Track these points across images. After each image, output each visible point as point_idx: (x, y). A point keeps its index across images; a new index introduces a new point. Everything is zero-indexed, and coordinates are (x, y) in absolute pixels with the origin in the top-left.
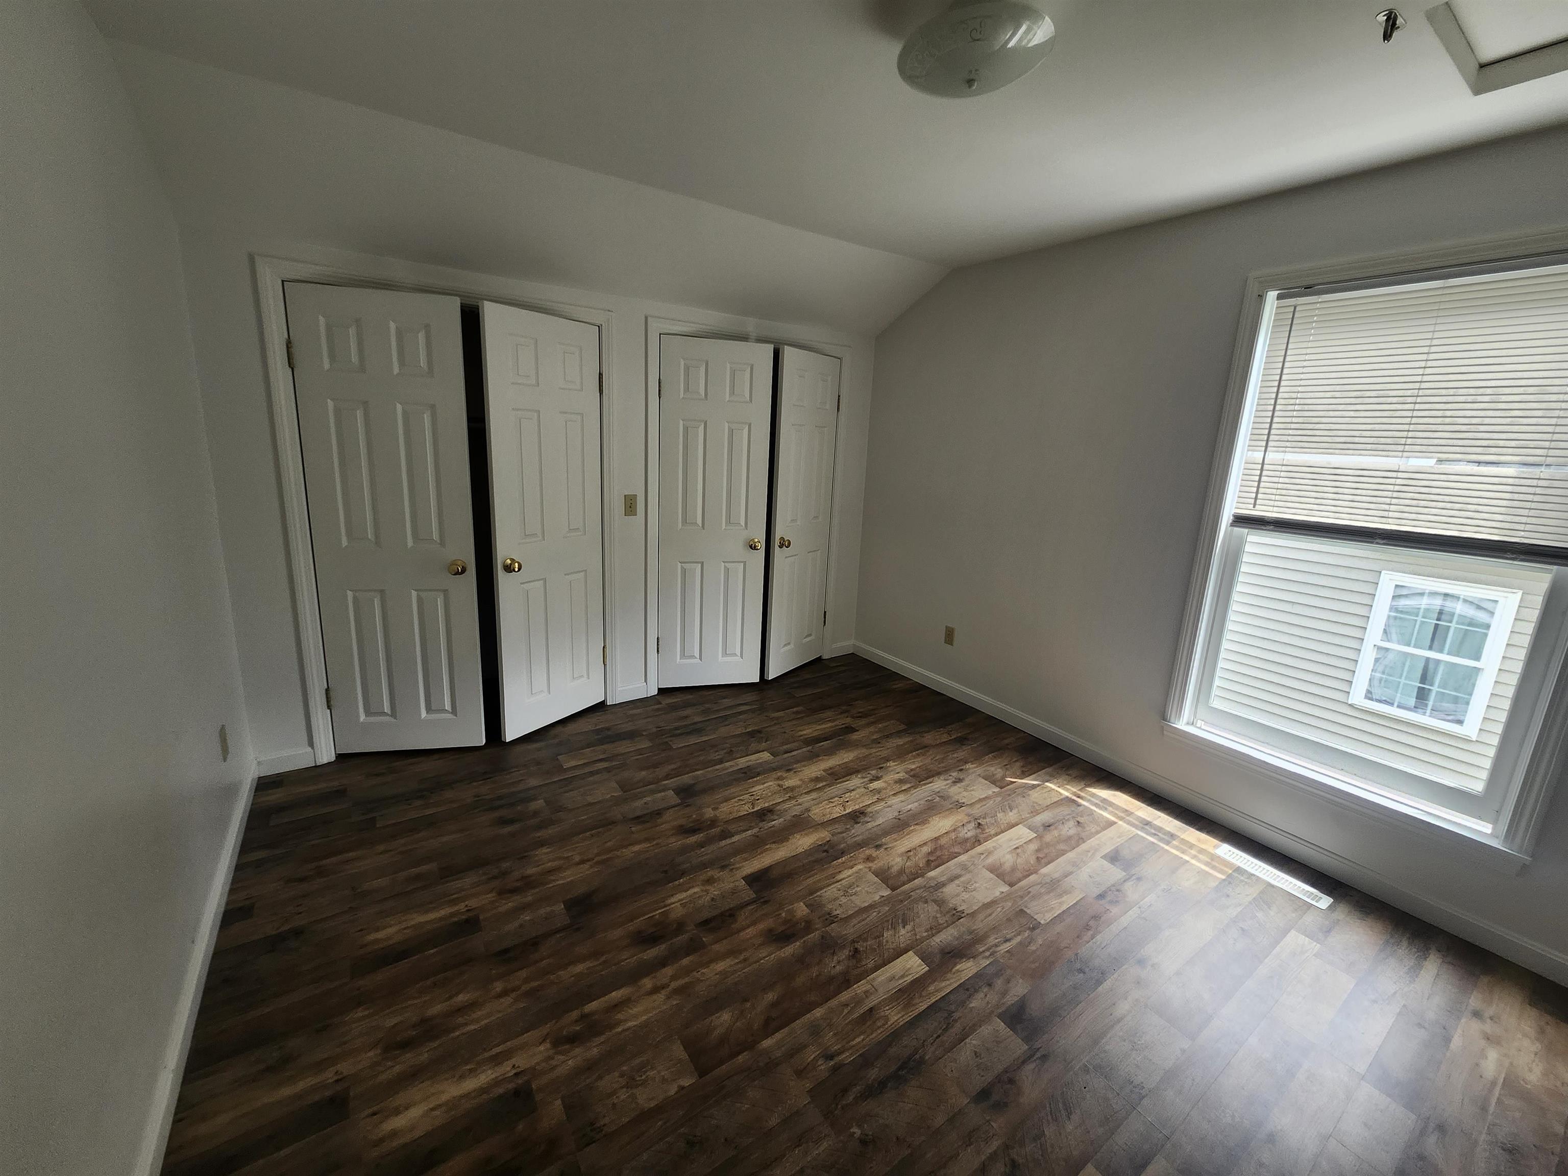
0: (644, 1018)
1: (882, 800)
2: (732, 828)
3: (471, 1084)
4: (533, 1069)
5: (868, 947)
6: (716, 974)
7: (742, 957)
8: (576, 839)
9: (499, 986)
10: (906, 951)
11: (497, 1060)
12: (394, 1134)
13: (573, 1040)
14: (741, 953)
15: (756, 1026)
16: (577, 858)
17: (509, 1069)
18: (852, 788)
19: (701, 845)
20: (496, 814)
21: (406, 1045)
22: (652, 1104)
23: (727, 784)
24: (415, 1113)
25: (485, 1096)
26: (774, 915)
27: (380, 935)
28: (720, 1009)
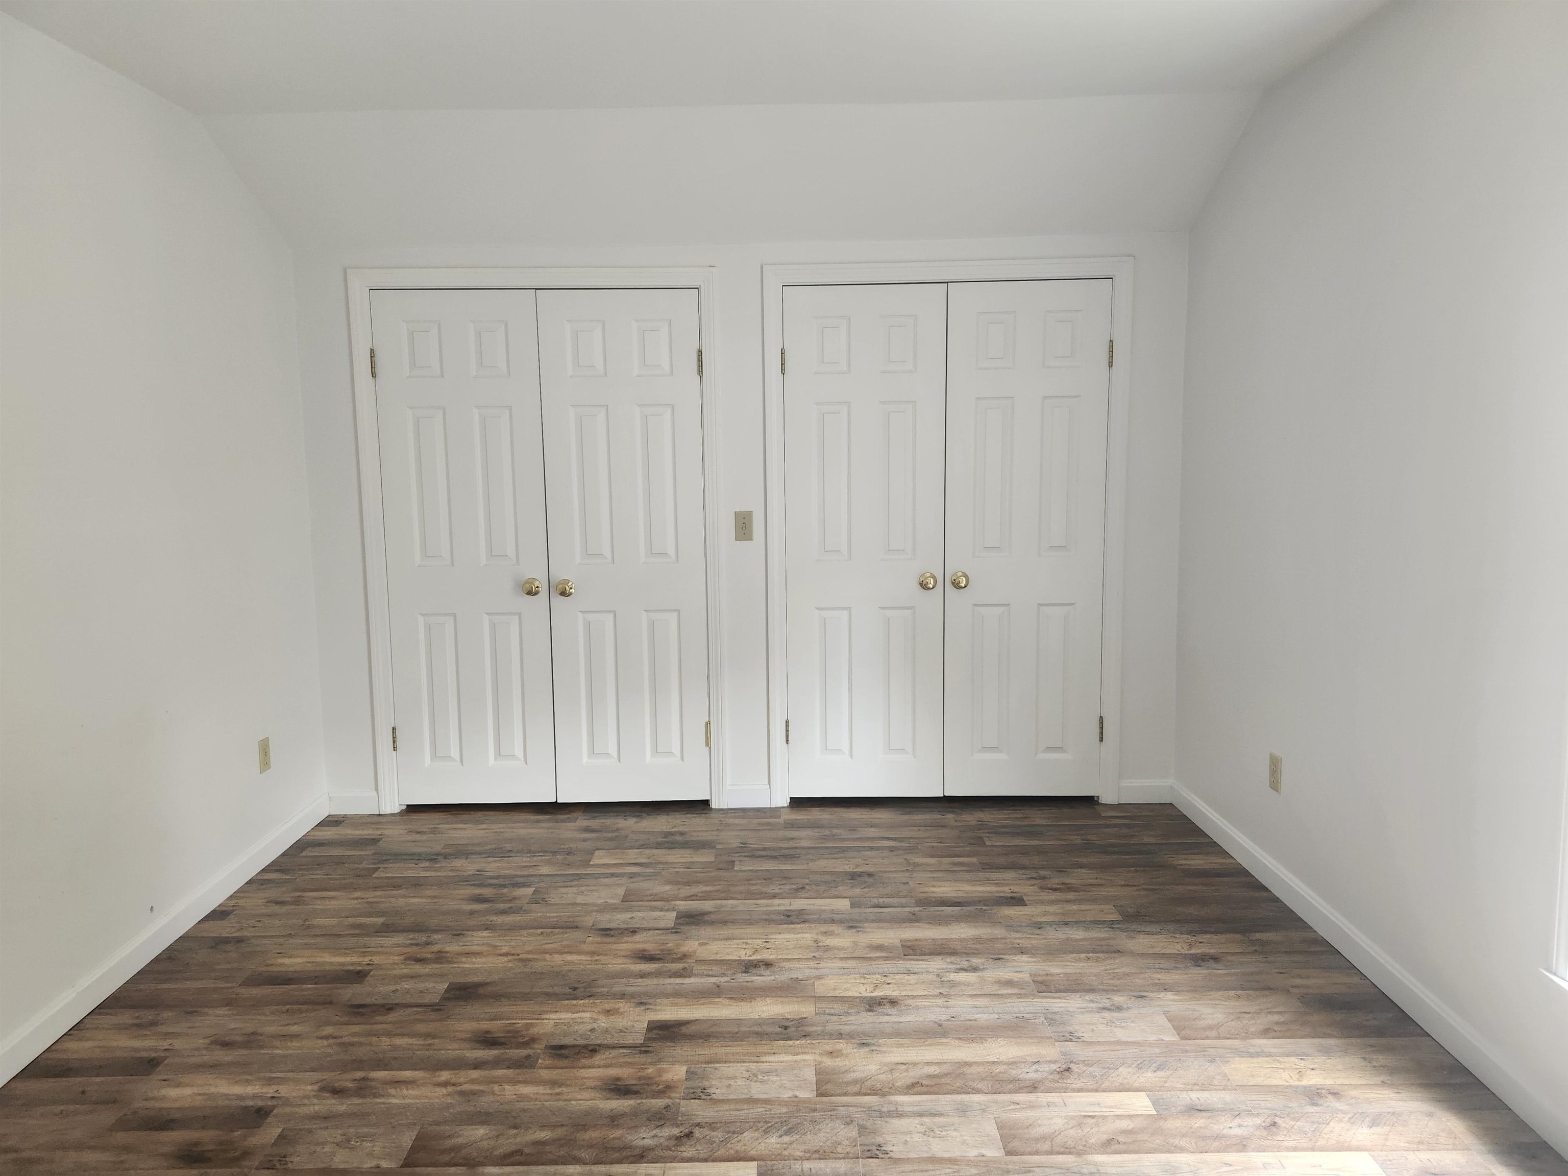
0: (410, 1101)
1: (945, 996)
2: (697, 968)
3: (238, 1090)
4: (287, 1099)
5: (708, 1137)
6: (515, 1095)
7: (557, 1090)
8: (525, 932)
9: (329, 1030)
10: (752, 1159)
11: (270, 1081)
12: (164, 1098)
13: (337, 1092)
14: (560, 1087)
15: (497, 1153)
16: (505, 950)
17: (272, 1091)
18: (917, 971)
19: (642, 975)
20: (478, 891)
21: (226, 1045)
22: (342, 1166)
23: (750, 922)
24: (188, 1091)
25: (238, 1102)
26: (639, 1067)
27: (287, 961)
28: (483, 1123)
